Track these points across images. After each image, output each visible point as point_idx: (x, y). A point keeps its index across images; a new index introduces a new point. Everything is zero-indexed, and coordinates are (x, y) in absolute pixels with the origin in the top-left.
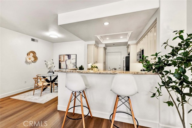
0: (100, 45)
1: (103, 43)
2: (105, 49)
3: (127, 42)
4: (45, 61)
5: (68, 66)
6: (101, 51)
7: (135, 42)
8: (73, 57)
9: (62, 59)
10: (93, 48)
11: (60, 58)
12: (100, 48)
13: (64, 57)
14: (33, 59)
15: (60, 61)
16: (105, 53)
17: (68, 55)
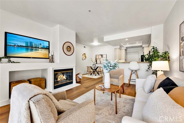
0: (122, 48)
1: (125, 47)
2: (126, 50)
3: (142, 46)
4: (91, 59)
5: (101, 62)
6: (123, 52)
7: (147, 45)
8: (105, 56)
9: (97, 58)
10: (118, 50)
11: (96, 57)
12: (123, 50)
13: (99, 56)
14: (85, 58)
15: (96, 59)
16: (126, 53)
17: (101, 55)
